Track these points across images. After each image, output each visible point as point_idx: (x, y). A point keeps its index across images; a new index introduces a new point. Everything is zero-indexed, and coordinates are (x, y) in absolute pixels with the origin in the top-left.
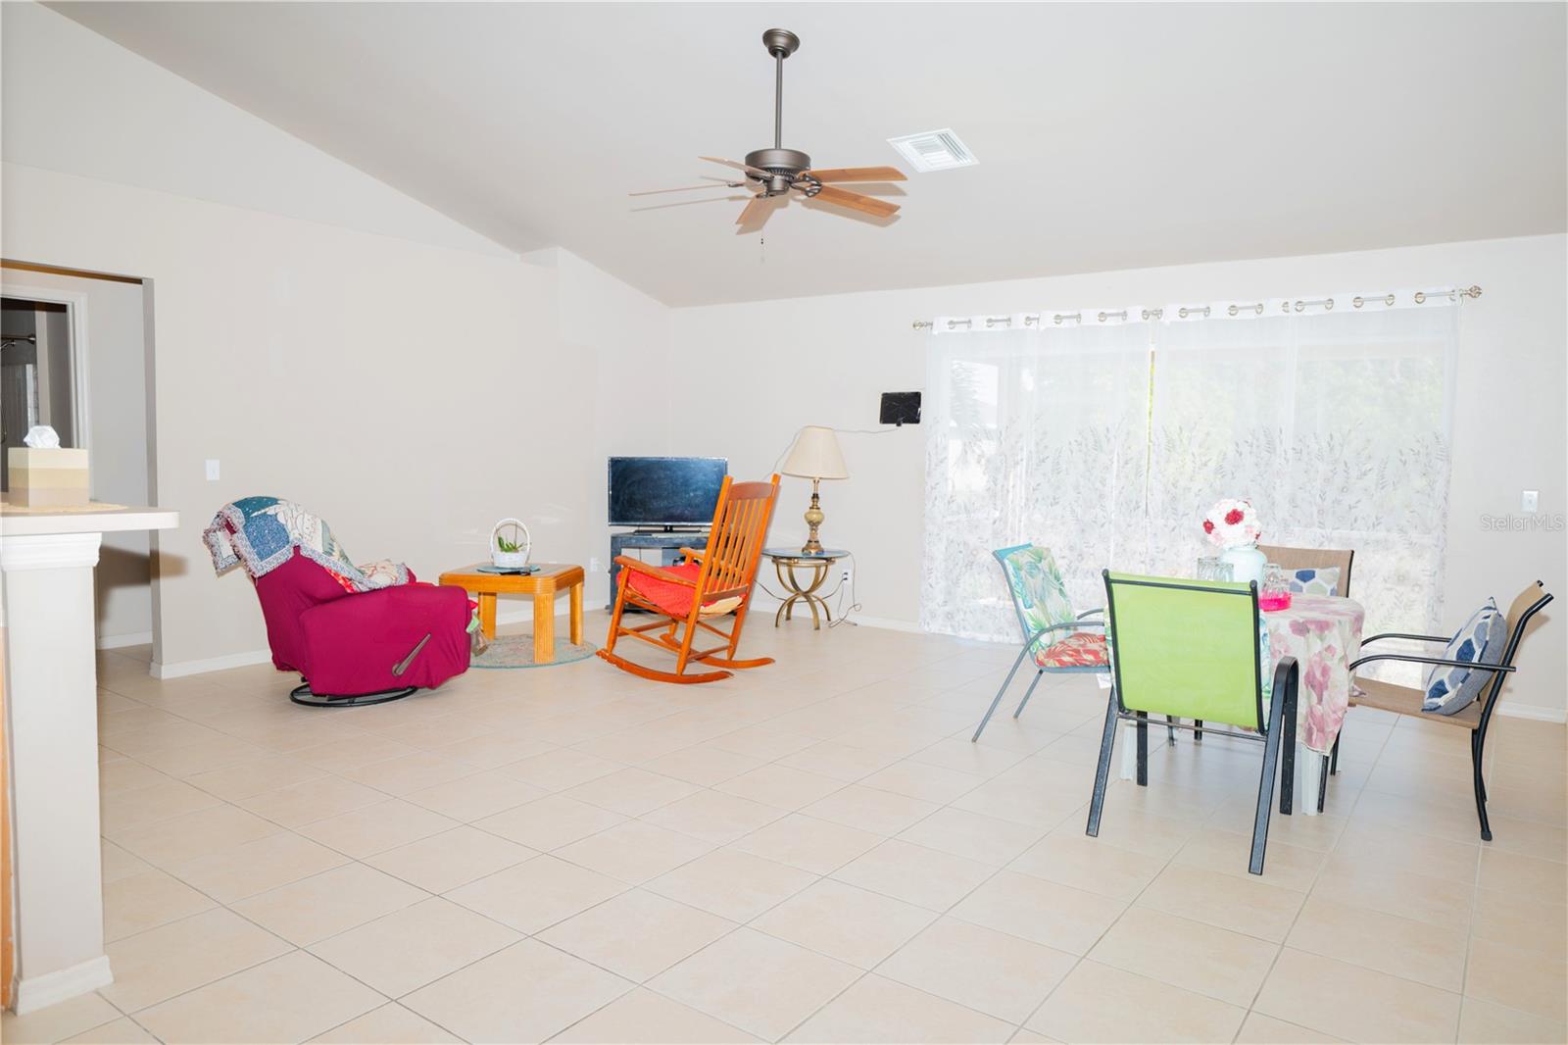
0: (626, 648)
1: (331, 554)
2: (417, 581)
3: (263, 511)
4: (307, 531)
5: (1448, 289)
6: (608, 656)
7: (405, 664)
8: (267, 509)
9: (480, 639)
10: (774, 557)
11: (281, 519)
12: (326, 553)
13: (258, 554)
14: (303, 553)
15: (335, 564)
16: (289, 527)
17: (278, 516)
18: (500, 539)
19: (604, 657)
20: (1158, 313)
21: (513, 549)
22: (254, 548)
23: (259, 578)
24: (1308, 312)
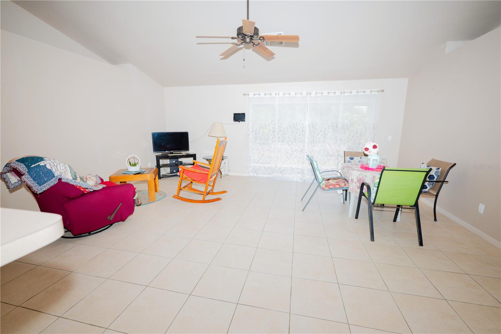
0: (183, 194)
1: (76, 179)
2: (104, 181)
3: (37, 164)
4: (63, 171)
5: (377, 90)
6: (177, 197)
7: (113, 216)
8: (39, 163)
9: (139, 200)
10: (207, 159)
11: (48, 167)
12: (73, 179)
13: (38, 183)
14: (63, 181)
15: (79, 183)
16: (54, 170)
17: (47, 166)
18: (130, 162)
19: (176, 198)
20: (310, 94)
21: (135, 165)
22: (35, 181)
23: (40, 193)
24: (346, 94)
